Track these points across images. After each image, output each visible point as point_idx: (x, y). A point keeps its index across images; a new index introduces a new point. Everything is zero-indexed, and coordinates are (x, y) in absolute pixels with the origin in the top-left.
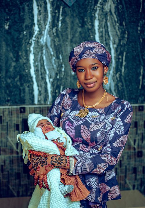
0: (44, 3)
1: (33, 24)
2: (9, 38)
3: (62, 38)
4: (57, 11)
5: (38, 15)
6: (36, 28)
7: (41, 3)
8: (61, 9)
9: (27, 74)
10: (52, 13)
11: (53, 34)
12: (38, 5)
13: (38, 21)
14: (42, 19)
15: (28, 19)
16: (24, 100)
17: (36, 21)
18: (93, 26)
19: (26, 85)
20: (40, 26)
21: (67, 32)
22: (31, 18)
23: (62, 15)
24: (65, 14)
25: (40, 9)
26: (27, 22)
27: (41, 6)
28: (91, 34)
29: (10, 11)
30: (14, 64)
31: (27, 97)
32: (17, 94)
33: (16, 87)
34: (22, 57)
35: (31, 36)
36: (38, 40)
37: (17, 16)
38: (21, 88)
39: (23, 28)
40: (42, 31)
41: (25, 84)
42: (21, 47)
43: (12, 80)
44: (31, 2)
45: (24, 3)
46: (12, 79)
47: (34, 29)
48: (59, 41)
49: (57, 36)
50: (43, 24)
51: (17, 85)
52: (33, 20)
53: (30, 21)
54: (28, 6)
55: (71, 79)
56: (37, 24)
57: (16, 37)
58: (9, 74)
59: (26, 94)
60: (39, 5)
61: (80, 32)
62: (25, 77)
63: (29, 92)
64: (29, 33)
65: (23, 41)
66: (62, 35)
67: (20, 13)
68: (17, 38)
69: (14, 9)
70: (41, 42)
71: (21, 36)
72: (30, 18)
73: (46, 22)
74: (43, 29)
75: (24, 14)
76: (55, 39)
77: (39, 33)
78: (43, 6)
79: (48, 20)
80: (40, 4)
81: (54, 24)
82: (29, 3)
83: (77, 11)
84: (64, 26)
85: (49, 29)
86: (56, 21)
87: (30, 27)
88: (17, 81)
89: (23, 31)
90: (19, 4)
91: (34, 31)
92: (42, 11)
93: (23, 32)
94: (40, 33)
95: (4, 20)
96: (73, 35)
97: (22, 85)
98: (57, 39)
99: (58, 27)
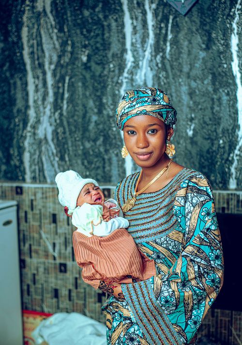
0: (142, 13)
1: (124, 51)
2: (88, 76)
3: (172, 72)
4: (163, 25)
5: (132, 34)
6: (129, 57)
7: (136, 13)
8: (171, 21)
9: (114, 135)
10: (155, 29)
11: (157, 65)
12: (132, 18)
13: (132, 44)
14: (139, 41)
15: (117, 42)
16: (110, 177)
17: (128, 46)
18: (228, 46)
19: (113, 152)
20: (135, 53)
21: (181, 60)
22: (121, 40)
23: (172, 32)
24: (178, 29)
25: (135, 24)
26: (115, 48)
27: (137, 19)
28: (224, 62)
29: (89, 31)
30: (94, 118)
31: (115, 172)
32: (98, 168)
33: (98, 155)
34: (106, 107)
35: (122, 71)
36: (132, 77)
37: (99, 39)
38: (106, 157)
39: (108, 59)
40: (140, 60)
41: (111, 151)
42: (106, 89)
43: (93, 144)
44: (120, 14)
45: (110, 17)
46: (91, 142)
47: (125, 60)
48: (167, 78)
49: (164, 68)
50: (140, 50)
51: (100, 153)
52: (124, 44)
53: (120, 46)
54: (116, 20)
55: (186, 143)
56: (131, 50)
57: (97, 74)
58: (87, 134)
59: (113, 168)
60: (134, 17)
61: (203, 59)
62: (112, 139)
63: (118, 164)
64: (118, 65)
65: (109, 80)
66: (172, 66)
67: (103, 34)
68: (100, 76)
69: (95, 27)
70: (137, 81)
71: (105, 72)
72: (119, 41)
73: (145, 46)
74: (141, 58)
75: (110, 36)
76: (160, 73)
77: (133, 64)
78: (140, 18)
79: (148, 43)
80: (135, 15)
81: (158, 48)
82: (117, 16)
83: (198, 21)
84: (175, 51)
85: (150, 56)
86: (162, 43)
87: (119, 55)
88: (100, 145)
89: (108, 63)
90: (103, 19)
91: (127, 62)
92: (139, 27)
93: (109, 65)
94: (136, 66)
95: (80, 47)
96: (190, 64)
97: (106, 151)
98: (163, 74)
99: (164, 53)
